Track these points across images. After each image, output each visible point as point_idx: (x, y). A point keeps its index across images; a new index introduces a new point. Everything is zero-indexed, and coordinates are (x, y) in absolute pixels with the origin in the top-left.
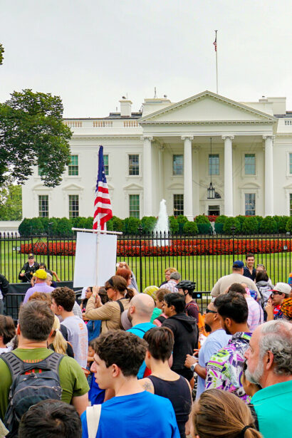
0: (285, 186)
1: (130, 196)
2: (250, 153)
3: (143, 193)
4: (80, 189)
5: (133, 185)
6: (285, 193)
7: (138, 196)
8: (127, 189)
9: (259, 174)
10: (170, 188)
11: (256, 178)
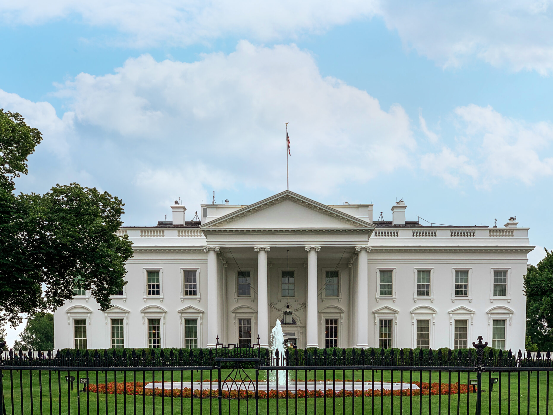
0: (374, 310)
1: (187, 321)
2: (333, 270)
3: (202, 318)
4: (125, 312)
5: (190, 308)
6: (375, 318)
7: (196, 321)
8: (182, 312)
9: (343, 294)
10: (234, 311)
11: (339, 301)
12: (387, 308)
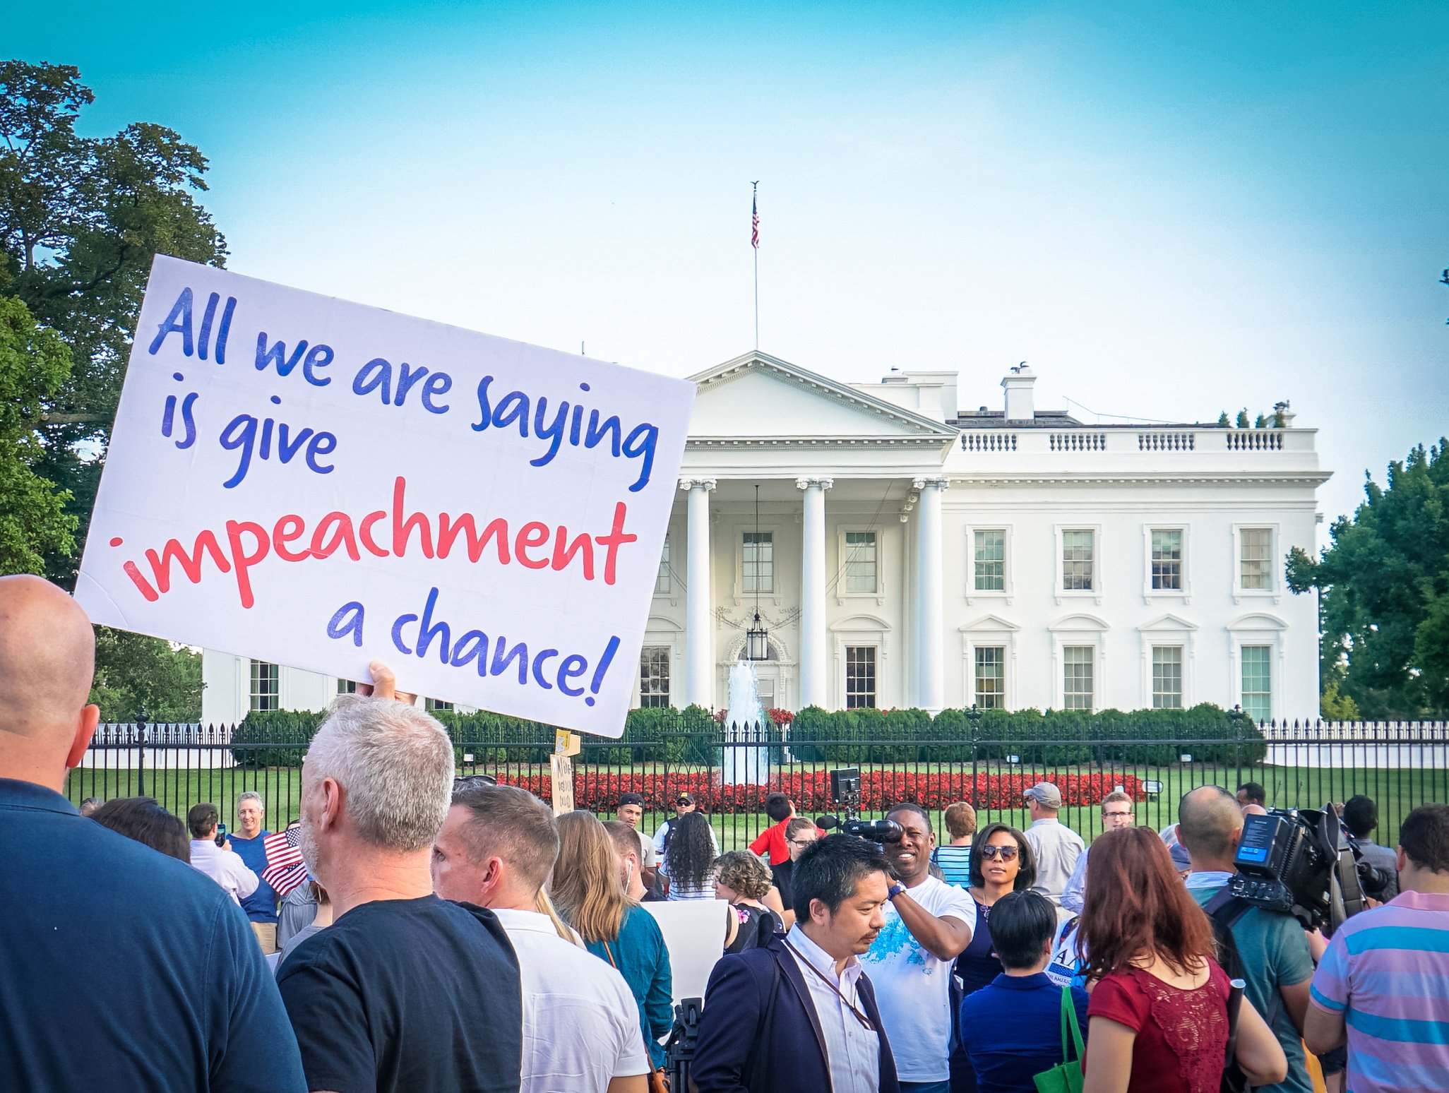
0: (962, 624)
6: (963, 644)
9: (888, 588)
11: (877, 602)
12: (992, 619)
